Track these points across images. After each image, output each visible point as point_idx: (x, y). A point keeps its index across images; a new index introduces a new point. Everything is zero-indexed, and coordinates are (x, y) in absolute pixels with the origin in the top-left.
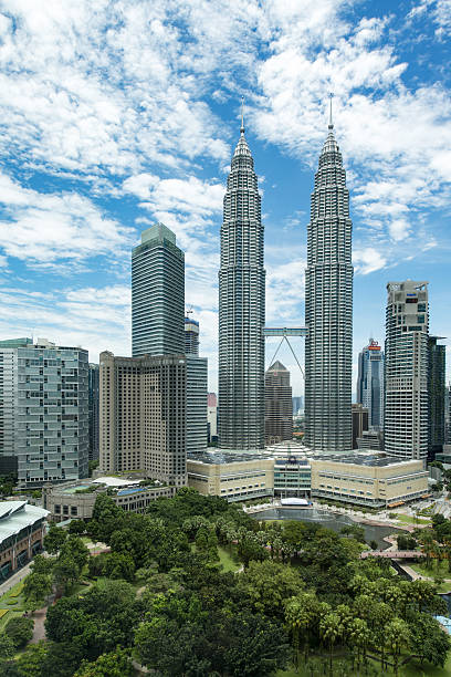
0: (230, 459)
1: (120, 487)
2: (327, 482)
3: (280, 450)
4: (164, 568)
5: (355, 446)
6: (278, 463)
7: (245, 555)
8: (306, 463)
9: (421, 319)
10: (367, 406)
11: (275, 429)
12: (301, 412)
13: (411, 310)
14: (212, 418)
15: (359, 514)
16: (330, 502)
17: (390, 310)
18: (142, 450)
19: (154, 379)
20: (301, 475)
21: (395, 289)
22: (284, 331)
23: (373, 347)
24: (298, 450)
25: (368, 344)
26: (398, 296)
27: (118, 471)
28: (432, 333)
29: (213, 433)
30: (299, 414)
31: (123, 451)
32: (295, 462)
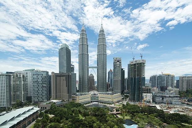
0: (81, 95)
1: (57, 102)
2: (102, 99)
3: (92, 93)
4: (67, 119)
5: (107, 91)
6: (92, 95)
7: (85, 115)
8: (97, 95)
9: (120, 65)
10: (110, 83)
11: (91, 88)
12: (96, 84)
13: (118, 63)
14: (77, 86)
15: (108, 105)
16: (102, 103)
17: (114, 63)
18: (62, 94)
19: (64, 78)
20: (97, 97)
21: (115, 59)
22: (93, 67)
23: (111, 71)
24: (96, 92)
25: (110, 70)
26: (116, 60)
27: (56, 99)
28: (122, 68)
29: (78, 89)
30: (96, 85)
31: (57, 94)
32: (95, 95)
